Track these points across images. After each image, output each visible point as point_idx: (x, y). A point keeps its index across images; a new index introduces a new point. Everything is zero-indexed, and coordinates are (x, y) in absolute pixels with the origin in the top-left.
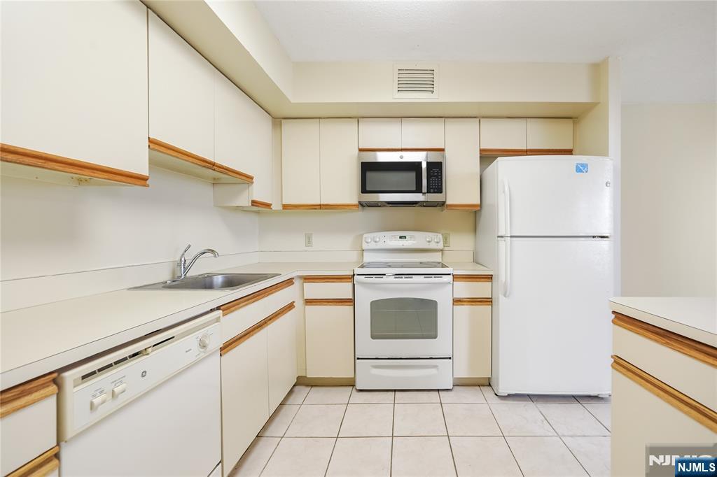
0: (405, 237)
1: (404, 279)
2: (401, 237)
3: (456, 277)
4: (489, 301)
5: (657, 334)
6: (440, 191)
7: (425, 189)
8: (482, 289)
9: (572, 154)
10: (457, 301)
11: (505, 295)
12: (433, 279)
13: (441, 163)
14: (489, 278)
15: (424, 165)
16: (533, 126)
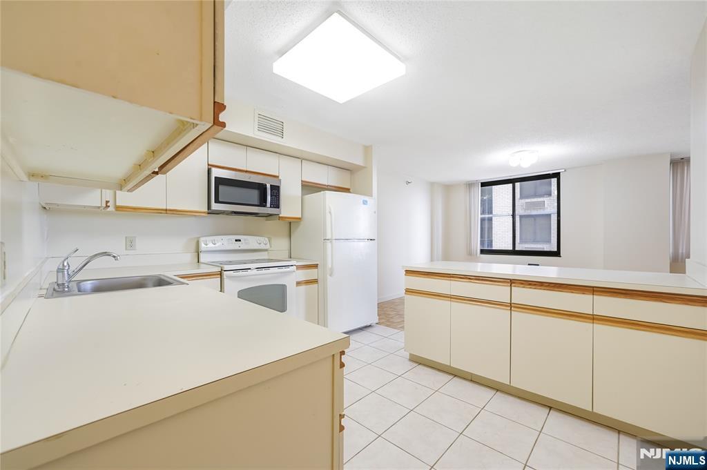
0: (240, 240)
1: (264, 271)
2: (236, 240)
3: (299, 267)
4: (315, 281)
5: (424, 275)
6: (278, 206)
7: (268, 205)
8: (312, 274)
9: (350, 192)
10: (298, 283)
11: (331, 275)
12: (284, 270)
13: (279, 187)
14: (316, 266)
15: (268, 186)
16: (332, 171)
